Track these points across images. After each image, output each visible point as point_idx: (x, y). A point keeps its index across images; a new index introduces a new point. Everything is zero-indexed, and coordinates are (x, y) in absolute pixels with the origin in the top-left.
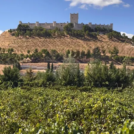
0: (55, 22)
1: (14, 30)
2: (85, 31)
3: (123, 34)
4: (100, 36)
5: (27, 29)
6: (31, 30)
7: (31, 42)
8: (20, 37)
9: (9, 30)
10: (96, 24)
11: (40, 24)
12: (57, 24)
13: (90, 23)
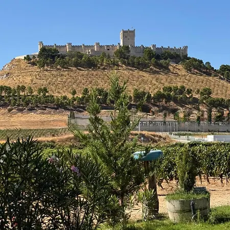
0: (98, 44)
1: (34, 57)
2: (150, 58)
3: (207, 63)
4: (172, 66)
5: (56, 55)
6: (63, 57)
7: (67, 76)
8: (46, 67)
9: (25, 57)
10: (162, 47)
11: (74, 47)
12: (101, 47)
13: (154, 46)
